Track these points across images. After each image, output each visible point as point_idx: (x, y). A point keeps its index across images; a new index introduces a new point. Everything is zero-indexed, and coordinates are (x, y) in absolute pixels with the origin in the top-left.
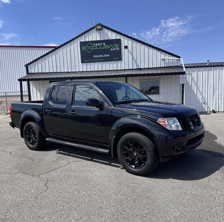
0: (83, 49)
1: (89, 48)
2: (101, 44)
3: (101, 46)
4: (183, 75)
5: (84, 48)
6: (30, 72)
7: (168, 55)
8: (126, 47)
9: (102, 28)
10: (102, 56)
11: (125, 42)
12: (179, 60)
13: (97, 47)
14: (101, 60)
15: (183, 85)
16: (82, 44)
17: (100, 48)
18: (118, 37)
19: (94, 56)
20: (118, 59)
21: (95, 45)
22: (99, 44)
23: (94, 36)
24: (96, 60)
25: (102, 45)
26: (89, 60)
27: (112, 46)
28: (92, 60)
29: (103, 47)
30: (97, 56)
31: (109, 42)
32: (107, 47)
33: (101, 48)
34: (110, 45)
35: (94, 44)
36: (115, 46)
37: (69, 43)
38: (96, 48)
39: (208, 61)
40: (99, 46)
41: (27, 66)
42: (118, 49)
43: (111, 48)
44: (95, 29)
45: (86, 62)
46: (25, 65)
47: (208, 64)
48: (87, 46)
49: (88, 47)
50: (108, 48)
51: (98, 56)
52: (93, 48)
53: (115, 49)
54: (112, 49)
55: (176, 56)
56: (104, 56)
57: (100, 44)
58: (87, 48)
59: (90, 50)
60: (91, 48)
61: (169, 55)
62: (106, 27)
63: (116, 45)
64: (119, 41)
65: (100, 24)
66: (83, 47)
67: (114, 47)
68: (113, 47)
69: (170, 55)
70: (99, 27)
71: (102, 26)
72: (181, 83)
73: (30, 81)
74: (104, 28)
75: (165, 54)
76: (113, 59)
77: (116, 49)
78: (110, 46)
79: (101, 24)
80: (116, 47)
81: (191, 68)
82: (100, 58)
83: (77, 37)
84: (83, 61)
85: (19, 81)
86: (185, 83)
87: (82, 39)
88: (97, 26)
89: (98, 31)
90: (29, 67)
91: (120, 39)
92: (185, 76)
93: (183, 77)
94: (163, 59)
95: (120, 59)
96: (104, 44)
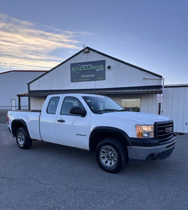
1: (78, 69)
4: (160, 94)
5: (73, 69)
6: (31, 89)
7: (149, 74)
8: (109, 67)
10: (88, 76)
12: (161, 79)
15: (160, 104)
16: (73, 65)
18: (103, 58)
19: (82, 76)
20: (102, 78)
22: (86, 66)
24: (83, 80)
25: (89, 66)
26: (78, 80)
27: (97, 67)
28: (80, 80)
30: (84, 76)
31: (93, 63)
32: (93, 67)
33: (88, 69)
34: (95, 66)
35: (82, 65)
36: (100, 67)
37: (62, 65)
40: (86, 67)
41: (29, 84)
42: (103, 69)
44: (83, 52)
46: (27, 84)
52: (81, 69)
54: (97, 70)
55: (158, 76)
56: (91, 76)
58: (76, 69)
59: (78, 71)
60: (79, 69)
64: (103, 62)
65: (87, 48)
68: (98, 68)
69: (152, 75)
70: (87, 50)
71: (90, 49)
72: (158, 102)
73: (30, 97)
74: (91, 51)
76: (98, 78)
77: (101, 69)
79: (89, 47)
81: (173, 88)
82: (87, 78)
84: (72, 81)
85: (18, 96)
86: (162, 102)
87: (72, 61)
88: (85, 50)
89: (86, 53)
90: (31, 85)
91: (105, 60)
92: (162, 95)
93: (160, 96)
94: (144, 79)
95: (104, 79)
96: (91, 65)
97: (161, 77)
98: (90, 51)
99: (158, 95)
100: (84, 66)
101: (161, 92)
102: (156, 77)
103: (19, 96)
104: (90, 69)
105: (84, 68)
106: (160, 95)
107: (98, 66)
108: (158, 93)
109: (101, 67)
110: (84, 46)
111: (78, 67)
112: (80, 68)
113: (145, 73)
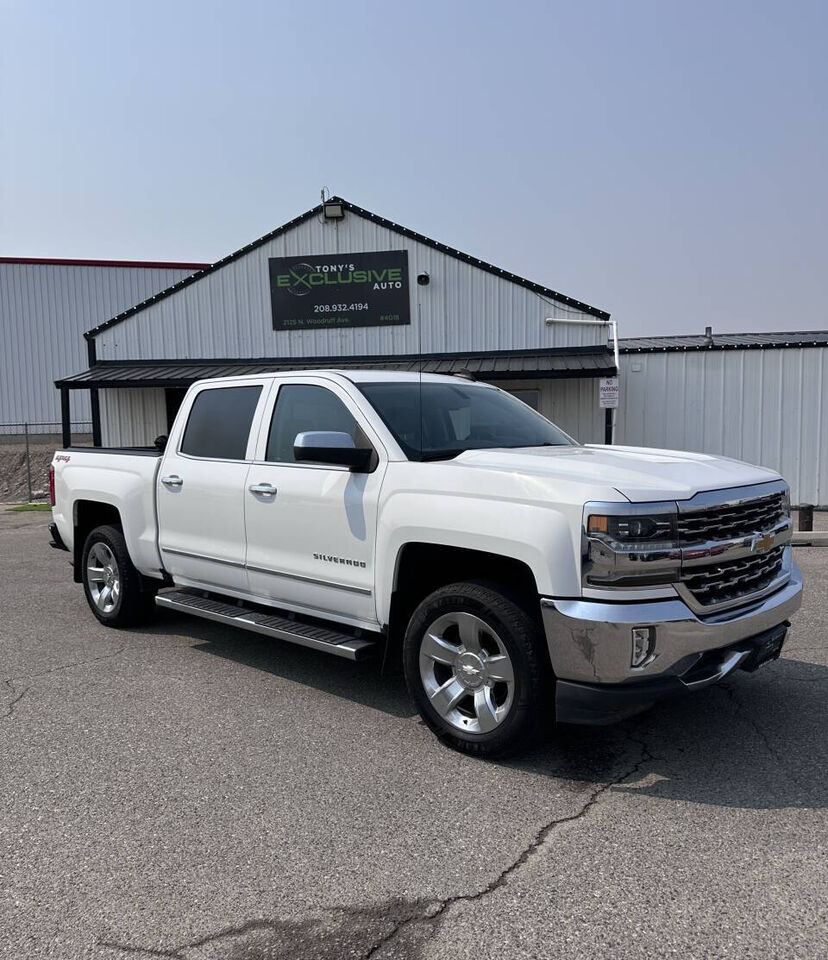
0: (279, 285)
1: (301, 280)
2: (341, 268)
3: (339, 274)
4: (609, 379)
5: (282, 281)
6: (99, 357)
7: (566, 307)
8: (423, 280)
9: (343, 213)
10: (343, 307)
11: (420, 261)
12: (605, 325)
13: (326, 278)
14: (339, 320)
15: (609, 412)
16: (277, 266)
17: (335, 282)
18: (399, 243)
19: (318, 309)
20: (397, 317)
21: (321, 269)
22: (334, 268)
23: (317, 241)
24: (324, 321)
25: (346, 271)
26: (301, 322)
27: (376, 276)
28: (309, 321)
29: (348, 279)
30: (327, 308)
31: (363, 260)
32: (360, 277)
33: (341, 282)
34: (369, 272)
35: (318, 267)
36: (387, 274)
37: (233, 263)
38: (321, 282)
39: (709, 329)
40: (332, 275)
41: (90, 337)
42: (398, 285)
43: (374, 280)
44: (321, 217)
45: (291, 328)
46: (85, 335)
47: (706, 340)
48: (294, 275)
49: (297, 277)
50: (364, 281)
51: (331, 308)
52: (315, 279)
53: (388, 285)
54: (376, 286)
55: (594, 312)
56: (352, 308)
57: (338, 268)
58: (292, 280)
59: (302, 287)
60: (307, 279)
61: (571, 309)
62: (356, 211)
63: (390, 271)
64: (400, 259)
66: (279, 277)
67: (386, 280)
68: (380, 279)
69: (576, 310)
70: (336, 211)
71: (345, 206)
72: (602, 405)
73: (100, 390)
74: (352, 214)
75: (558, 304)
76: (382, 318)
77: (391, 284)
78: (370, 275)
79: (342, 200)
80: (390, 279)
81: (646, 355)
82: (337, 314)
83: (258, 244)
84: (278, 326)
85: (58, 387)
86: (616, 405)
87: (278, 249)
88: (326, 208)
89: (330, 222)
90: (99, 340)
91: (406, 252)
92: (615, 382)
93: (609, 386)
94: (550, 323)
95: (405, 320)
96: (352, 268)
97: (606, 316)
98: (346, 212)
99: (603, 382)
100: (326, 269)
101: (611, 372)
102: (590, 316)
103: (65, 386)
104: (350, 281)
105: (323, 279)
106: (608, 383)
108: (602, 376)
109: (390, 275)
110: (323, 192)
111: (300, 273)
112: (311, 276)
113: (552, 301)
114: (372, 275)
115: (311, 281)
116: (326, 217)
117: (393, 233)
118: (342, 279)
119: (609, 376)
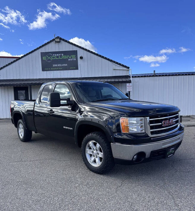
1: (49, 58)
2: (60, 55)
3: (59, 56)
5: (44, 58)
7: (118, 65)
8: (81, 58)
10: (60, 65)
11: (80, 53)
12: (128, 70)
14: (60, 68)
15: (129, 92)
16: (43, 54)
17: (58, 59)
18: (75, 49)
19: (54, 65)
20: (75, 68)
22: (58, 55)
23: (53, 48)
26: (49, 69)
28: (52, 69)
30: (56, 65)
31: (65, 53)
32: (65, 57)
35: (54, 55)
37: (31, 54)
38: (55, 59)
39: (154, 71)
40: (57, 57)
42: (75, 59)
43: (69, 58)
44: (54, 42)
45: (47, 70)
47: (154, 74)
48: (47, 56)
52: (53, 58)
53: (72, 59)
54: (69, 60)
56: (63, 65)
58: (47, 58)
59: (49, 60)
60: (51, 58)
64: (75, 53)
65: (58, 37)
67: (72, 58)
69: (121, 66)
70: (58, 40)
71: (61, 39)
72: (128, 90)
74: (62, 41)
75: (116, 64)
76: (71, 68)
77: (73, 59)
79: (60, 37)
81: (139, 78)
82: (59, 67)
83: (38, 49)
84: (43, 70)
86: (131, 90)
87: (43, 50)
88: (56, 39)
89: (57, 43)
91: (77, 51)
92: (131, 84)
94: (114, 69)
95: (77, 68)
96: (63, 55)
97: (128, 68)
98: (61, 40)
99: (128, 84)
100: (56, 55)
101: (130, 82)
102: (124, 68)
104: (62, 58)
107: (70, 57)
109: (73, 57)
111: (49, 56)
112: (52, 57)
113: (115, 64)
114: (68, 57)
115: (52, 58)
116: (55, 41)
117: (73, 46)
118: (60, 58)
119: (129, 83)
